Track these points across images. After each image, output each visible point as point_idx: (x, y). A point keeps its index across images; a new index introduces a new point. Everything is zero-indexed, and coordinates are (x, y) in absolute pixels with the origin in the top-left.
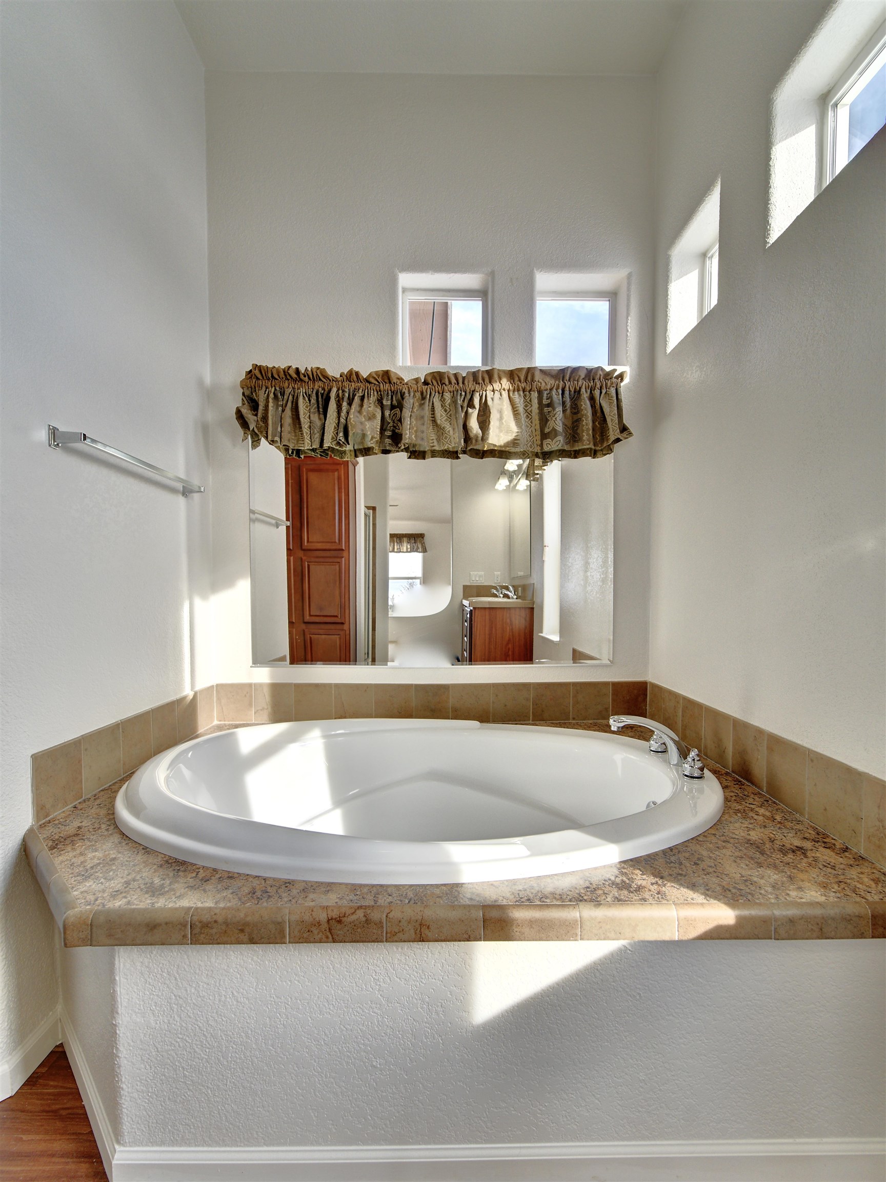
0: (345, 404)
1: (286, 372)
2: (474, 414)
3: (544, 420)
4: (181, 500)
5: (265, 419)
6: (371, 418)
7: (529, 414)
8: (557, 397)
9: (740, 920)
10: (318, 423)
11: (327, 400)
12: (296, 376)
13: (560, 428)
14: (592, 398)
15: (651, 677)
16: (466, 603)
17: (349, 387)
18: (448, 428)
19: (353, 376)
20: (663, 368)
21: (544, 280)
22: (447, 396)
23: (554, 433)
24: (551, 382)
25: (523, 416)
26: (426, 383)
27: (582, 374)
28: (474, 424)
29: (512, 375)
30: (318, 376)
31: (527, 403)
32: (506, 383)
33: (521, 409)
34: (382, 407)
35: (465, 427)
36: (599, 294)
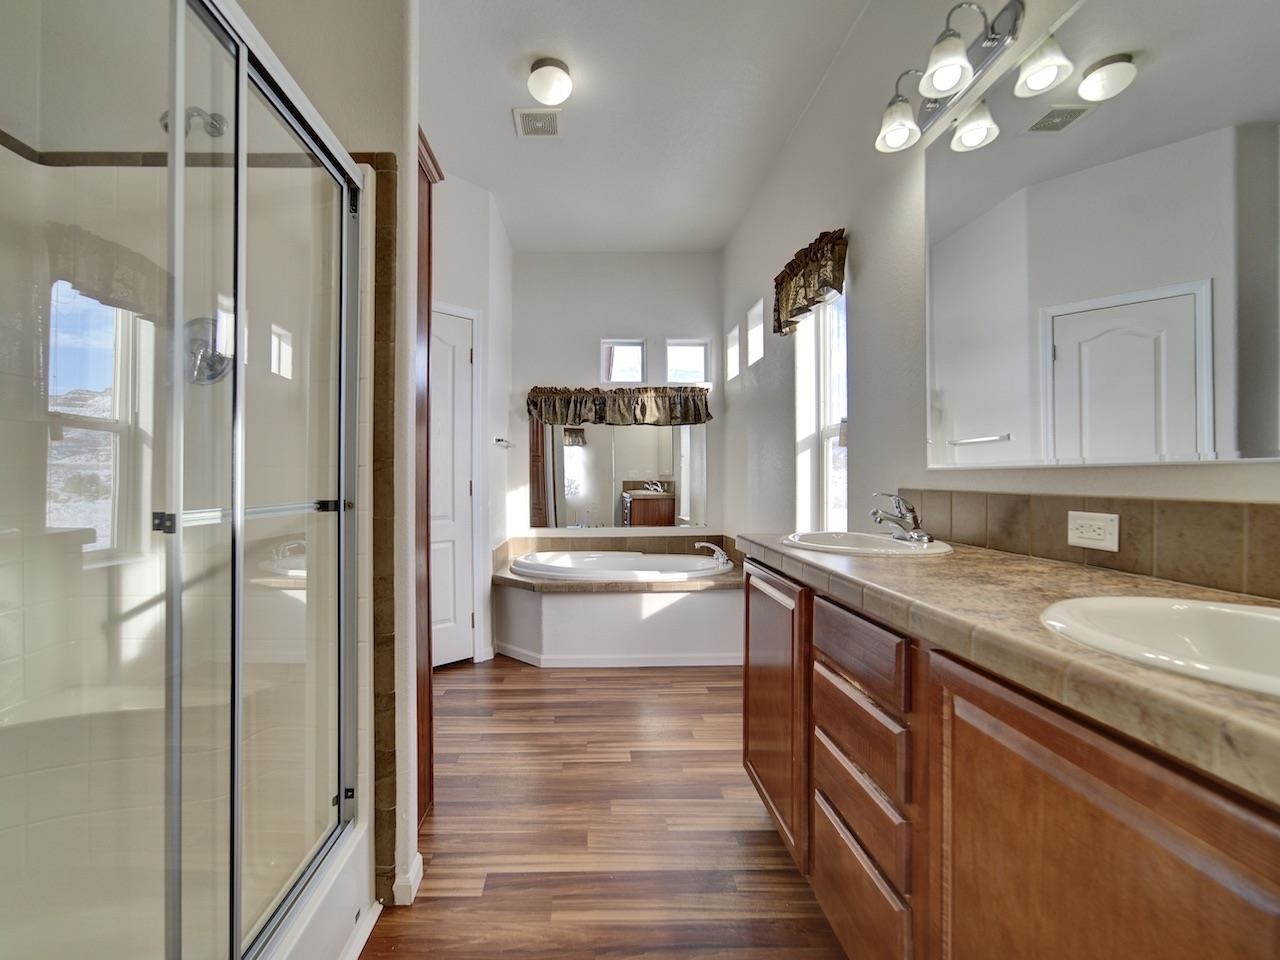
0: (578, 405)
1: (551, 389)
2: (638, 408)
3: (672, 410)
4: (506, 451)
5: (541, 411)
6: (590, 410)
7: (664, 408)
8: (677, 400)
9: (716, 585)
10: (565, 413)
11: (569, 402)
12: (554, 391)
13: (679, 415)
14: (694, 400)
15: (724, 534)
16: (625, 494)
17: (580, 396)
18: (626, 414)
19: (581, 391)
20: (727, 387)
21: (669, 341)
22: (626, 400)
23: (676, 418)
24: (675, 393)
25: (662, 408)
26: (615, 393)
27: (689, 390)
28: (638, 412)
29: (656, 390)
30: (566, 391)
31: (664, 402)
32: (653, 394)
33: (661, 406)
34: (595, 405)
35: (635, 416)
36: (700, 345)
